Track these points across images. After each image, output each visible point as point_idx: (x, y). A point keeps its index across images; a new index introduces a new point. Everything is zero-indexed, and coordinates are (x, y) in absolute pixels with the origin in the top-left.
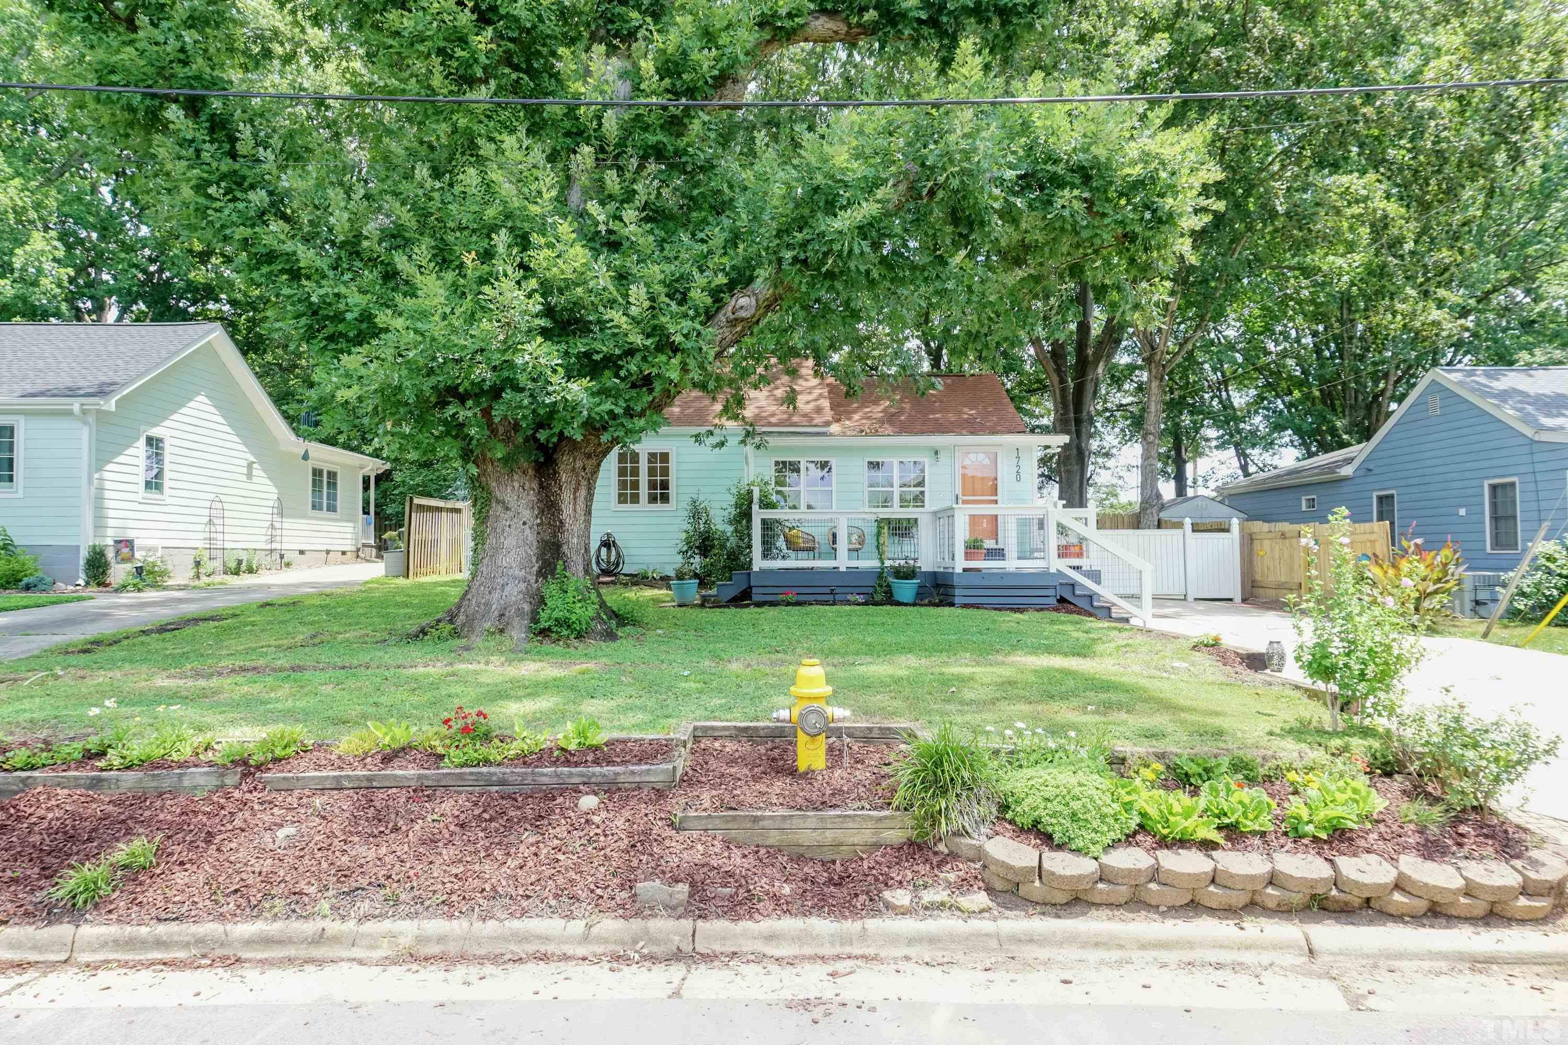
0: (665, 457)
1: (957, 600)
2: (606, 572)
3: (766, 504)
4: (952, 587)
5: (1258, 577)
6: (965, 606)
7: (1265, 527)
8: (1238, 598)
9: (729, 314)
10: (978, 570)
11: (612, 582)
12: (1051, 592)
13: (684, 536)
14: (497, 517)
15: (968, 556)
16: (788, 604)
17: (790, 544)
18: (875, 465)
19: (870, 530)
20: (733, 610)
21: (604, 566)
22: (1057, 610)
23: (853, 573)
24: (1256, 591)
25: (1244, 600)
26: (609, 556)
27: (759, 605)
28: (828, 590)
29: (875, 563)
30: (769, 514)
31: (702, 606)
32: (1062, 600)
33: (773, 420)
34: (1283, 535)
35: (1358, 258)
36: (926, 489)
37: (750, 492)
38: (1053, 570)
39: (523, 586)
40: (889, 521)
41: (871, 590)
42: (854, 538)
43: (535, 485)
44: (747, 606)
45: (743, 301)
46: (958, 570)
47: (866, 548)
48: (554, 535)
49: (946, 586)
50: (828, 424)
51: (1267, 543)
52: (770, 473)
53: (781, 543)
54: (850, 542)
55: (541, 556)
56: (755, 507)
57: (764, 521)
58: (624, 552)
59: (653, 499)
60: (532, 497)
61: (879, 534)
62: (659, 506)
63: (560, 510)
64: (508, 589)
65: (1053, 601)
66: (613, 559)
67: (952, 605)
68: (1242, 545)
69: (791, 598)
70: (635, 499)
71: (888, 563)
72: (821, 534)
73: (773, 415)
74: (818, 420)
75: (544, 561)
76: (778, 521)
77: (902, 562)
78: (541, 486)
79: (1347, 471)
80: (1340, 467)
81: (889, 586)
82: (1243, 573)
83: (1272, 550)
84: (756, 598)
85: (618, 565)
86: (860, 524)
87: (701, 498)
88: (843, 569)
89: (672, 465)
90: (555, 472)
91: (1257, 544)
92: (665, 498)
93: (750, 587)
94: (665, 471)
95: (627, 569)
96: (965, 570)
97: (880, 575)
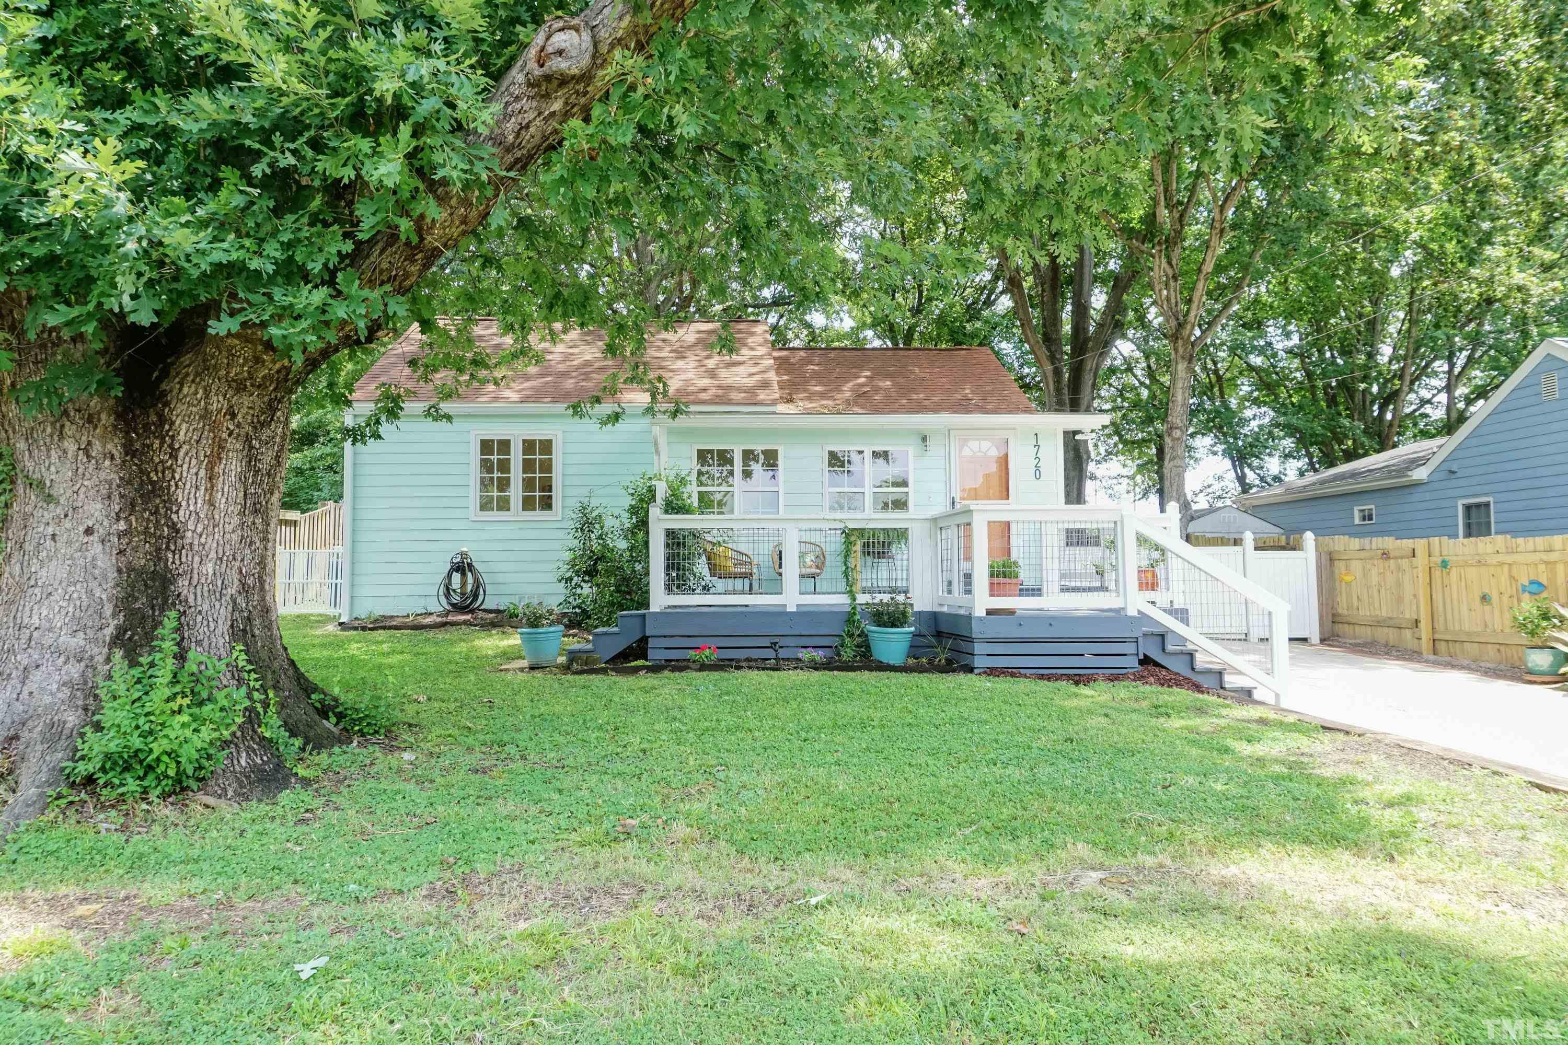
0: (547, 446)
1: (979, 662)
2: (459, 608)
3: (674, 507)
4: (970, 640)
5: (1342, 609)
6: (992, 672)
7: (1355, 543)
8: (1315, 638)
9: (532, 65)
10: (1010, 612)
11: (467, 623)
12: (1129, 648)
13: (568, 556)
14: (26, 517)
15: (994, 591)
16: (703, 667)
17: (715, 569)
18: (836, 461)
19: (833, 546)
20: (613, 678)
21: (456, 599)
22: (1139, 677)
23: (804, 614)
24: (1339, 628)
25: (1323, 640)
26: (464, 584)
27: (656, 669)
28: (766, 642)
29: (842, 600)
30: (678, 522)
31: (566, 668)
32: (1146, 661)
33: (704, 396)
34: (1385, 555)
35: (1428, 211)
36: (910, 489)
37: (652, 491)
38: (1132, 612)
39: (74, 670)
40: (861, 532)
41: (835, 642)
42: (809, 559)
43: (115, 447)
44: (636, 670)
45: (561, 40)
46: (979, 612)
47: (827, 573)
48: (158, 555)
49: (957, 636)
50: (774, 403)
51: (1356, 566)
52: (690, 465)
53: (701, 567)
54: (802, 563)
55: (124, 604)
56: (655, 512)
57: (670, 533)
58: (486, 578)
59: (528, 504)
60: (109, 473)
61: (847, 555)
62: (538, 515)
63: (170, 503)
64: (37, 676)
65: (1133, 663)
66: (469, 588)
67: (970, 670)
68: (1319, 567)
69: (708, 655)
70: (504, 505)
71: (862, 599)
72: (760, 553)
73: (704, 390)
74: (762, 395)
75: (131, 614)
76: (694, 535)
77: (886, 598)
78: (129, 450)
79: (1421, 474)
80: (1408, 469)
81: (862, 634)
82: (1321, 604)
83: (1365, 574)
84: (656, 654)
85: (476, 596)
86: (816, 537)
87: (594, 503)
88: (791, 608)
89: (557, 458)
90: (162, 420)
91: (1340, 566)
92: (547, 504)
93: (644, 640)
94: (547, 467)
95: (490, 604)
96: (989, 612)
97: (850, 618)
